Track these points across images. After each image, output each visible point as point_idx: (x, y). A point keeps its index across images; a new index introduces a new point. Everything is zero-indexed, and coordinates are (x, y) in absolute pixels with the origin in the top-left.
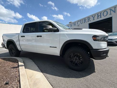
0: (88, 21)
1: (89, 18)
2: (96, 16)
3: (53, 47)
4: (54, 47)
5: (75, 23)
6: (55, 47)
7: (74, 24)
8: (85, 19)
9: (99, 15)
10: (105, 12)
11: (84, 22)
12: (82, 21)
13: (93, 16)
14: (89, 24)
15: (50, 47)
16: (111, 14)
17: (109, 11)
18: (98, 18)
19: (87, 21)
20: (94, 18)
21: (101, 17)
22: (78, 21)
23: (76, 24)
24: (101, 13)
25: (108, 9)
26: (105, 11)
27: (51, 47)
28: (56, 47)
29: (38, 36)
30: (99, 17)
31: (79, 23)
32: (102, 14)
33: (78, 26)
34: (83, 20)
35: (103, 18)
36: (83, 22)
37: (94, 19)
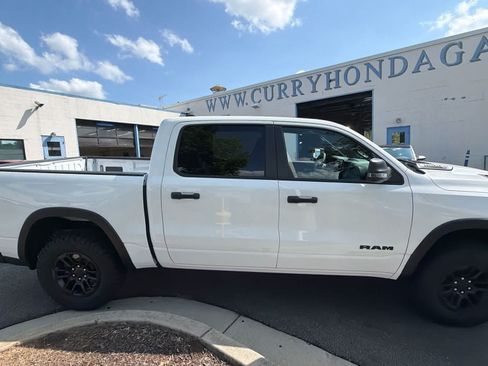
0: (295, 95)
1: (296, 82)
2: (323, 78)
3: (374, 248)
4: (379, 248)
5: (242, 95)
6: (384, 248)
7: (238, 96)
8: (281, 85)
9: (332, 76)
10: (349, 69)
11: (280, 98)
12: (269, 90)
13: (310, 78)
14: (298, 105)
15: (362, 247)
16: (368, 81)
17: (363, 69)
18: (328, 88)
19: (289, 91)
20: (314, 84)
21: (338, 86)
22: (256, 89)
23: (248, 99)
24: (338, 72)
25: (359, 62)
26: (351, 66)
27: (368, 247)
28: (391, 248)
29: (293, 200)
30: (333, 84)
31: (258, 96)
32: (342, 74)
33: (256, 107)
34: (276, 88)
35: (345, 90)
36: (276, 95)
37: (314, 91)
